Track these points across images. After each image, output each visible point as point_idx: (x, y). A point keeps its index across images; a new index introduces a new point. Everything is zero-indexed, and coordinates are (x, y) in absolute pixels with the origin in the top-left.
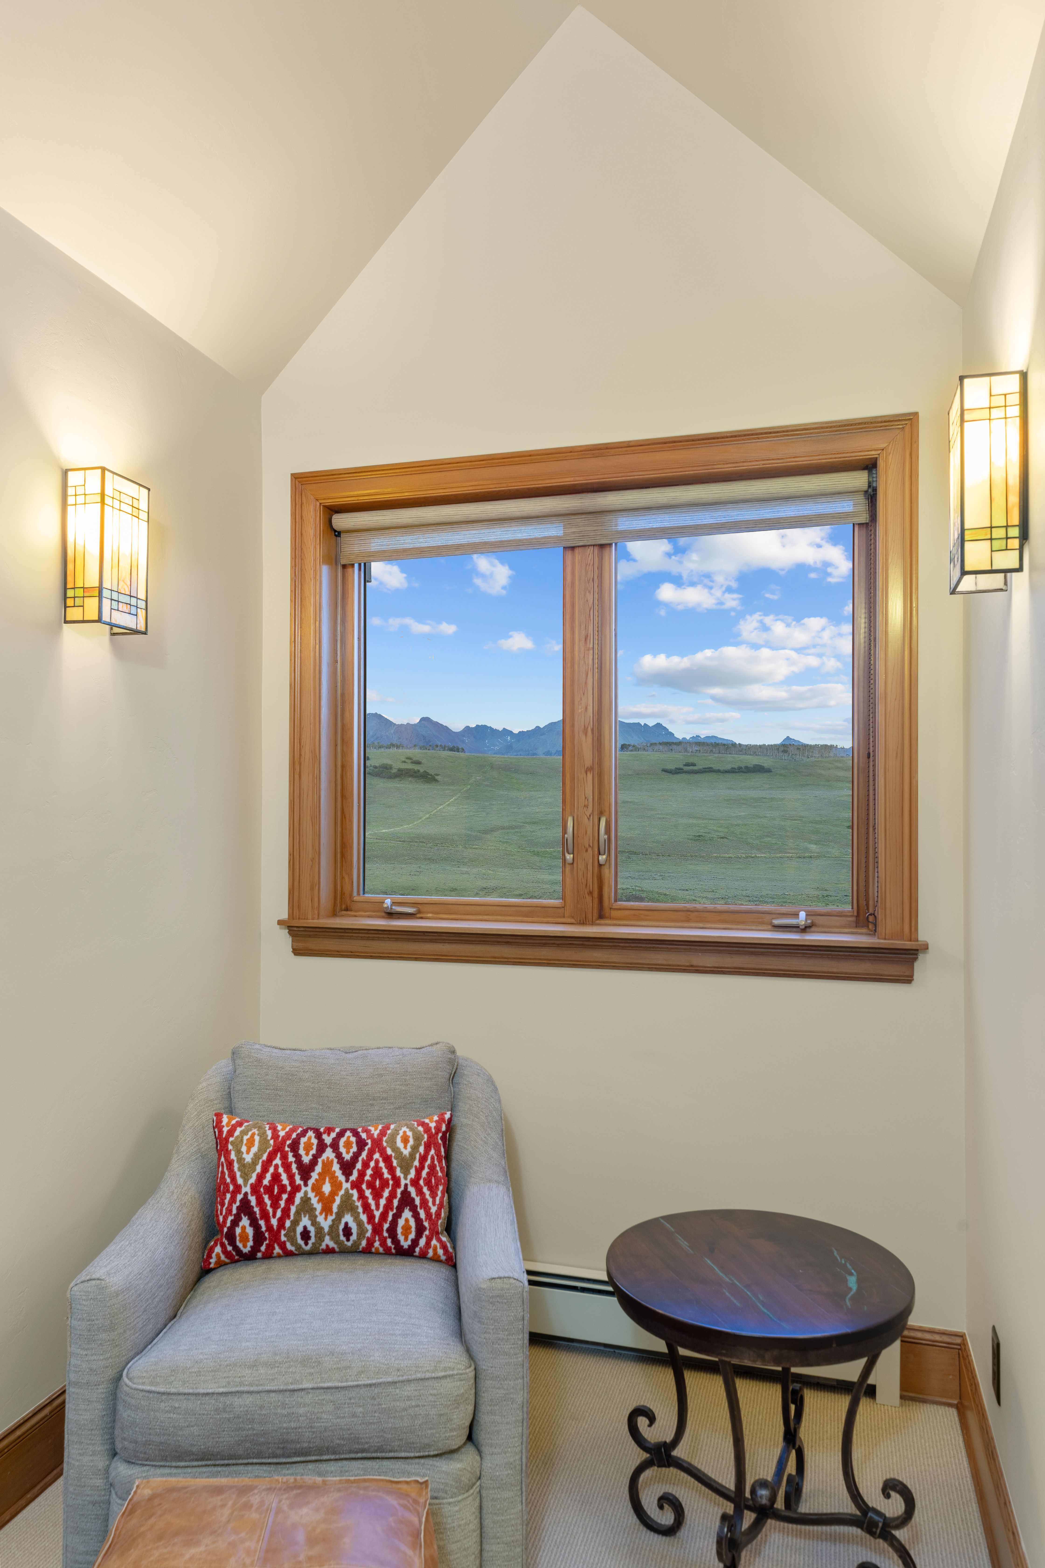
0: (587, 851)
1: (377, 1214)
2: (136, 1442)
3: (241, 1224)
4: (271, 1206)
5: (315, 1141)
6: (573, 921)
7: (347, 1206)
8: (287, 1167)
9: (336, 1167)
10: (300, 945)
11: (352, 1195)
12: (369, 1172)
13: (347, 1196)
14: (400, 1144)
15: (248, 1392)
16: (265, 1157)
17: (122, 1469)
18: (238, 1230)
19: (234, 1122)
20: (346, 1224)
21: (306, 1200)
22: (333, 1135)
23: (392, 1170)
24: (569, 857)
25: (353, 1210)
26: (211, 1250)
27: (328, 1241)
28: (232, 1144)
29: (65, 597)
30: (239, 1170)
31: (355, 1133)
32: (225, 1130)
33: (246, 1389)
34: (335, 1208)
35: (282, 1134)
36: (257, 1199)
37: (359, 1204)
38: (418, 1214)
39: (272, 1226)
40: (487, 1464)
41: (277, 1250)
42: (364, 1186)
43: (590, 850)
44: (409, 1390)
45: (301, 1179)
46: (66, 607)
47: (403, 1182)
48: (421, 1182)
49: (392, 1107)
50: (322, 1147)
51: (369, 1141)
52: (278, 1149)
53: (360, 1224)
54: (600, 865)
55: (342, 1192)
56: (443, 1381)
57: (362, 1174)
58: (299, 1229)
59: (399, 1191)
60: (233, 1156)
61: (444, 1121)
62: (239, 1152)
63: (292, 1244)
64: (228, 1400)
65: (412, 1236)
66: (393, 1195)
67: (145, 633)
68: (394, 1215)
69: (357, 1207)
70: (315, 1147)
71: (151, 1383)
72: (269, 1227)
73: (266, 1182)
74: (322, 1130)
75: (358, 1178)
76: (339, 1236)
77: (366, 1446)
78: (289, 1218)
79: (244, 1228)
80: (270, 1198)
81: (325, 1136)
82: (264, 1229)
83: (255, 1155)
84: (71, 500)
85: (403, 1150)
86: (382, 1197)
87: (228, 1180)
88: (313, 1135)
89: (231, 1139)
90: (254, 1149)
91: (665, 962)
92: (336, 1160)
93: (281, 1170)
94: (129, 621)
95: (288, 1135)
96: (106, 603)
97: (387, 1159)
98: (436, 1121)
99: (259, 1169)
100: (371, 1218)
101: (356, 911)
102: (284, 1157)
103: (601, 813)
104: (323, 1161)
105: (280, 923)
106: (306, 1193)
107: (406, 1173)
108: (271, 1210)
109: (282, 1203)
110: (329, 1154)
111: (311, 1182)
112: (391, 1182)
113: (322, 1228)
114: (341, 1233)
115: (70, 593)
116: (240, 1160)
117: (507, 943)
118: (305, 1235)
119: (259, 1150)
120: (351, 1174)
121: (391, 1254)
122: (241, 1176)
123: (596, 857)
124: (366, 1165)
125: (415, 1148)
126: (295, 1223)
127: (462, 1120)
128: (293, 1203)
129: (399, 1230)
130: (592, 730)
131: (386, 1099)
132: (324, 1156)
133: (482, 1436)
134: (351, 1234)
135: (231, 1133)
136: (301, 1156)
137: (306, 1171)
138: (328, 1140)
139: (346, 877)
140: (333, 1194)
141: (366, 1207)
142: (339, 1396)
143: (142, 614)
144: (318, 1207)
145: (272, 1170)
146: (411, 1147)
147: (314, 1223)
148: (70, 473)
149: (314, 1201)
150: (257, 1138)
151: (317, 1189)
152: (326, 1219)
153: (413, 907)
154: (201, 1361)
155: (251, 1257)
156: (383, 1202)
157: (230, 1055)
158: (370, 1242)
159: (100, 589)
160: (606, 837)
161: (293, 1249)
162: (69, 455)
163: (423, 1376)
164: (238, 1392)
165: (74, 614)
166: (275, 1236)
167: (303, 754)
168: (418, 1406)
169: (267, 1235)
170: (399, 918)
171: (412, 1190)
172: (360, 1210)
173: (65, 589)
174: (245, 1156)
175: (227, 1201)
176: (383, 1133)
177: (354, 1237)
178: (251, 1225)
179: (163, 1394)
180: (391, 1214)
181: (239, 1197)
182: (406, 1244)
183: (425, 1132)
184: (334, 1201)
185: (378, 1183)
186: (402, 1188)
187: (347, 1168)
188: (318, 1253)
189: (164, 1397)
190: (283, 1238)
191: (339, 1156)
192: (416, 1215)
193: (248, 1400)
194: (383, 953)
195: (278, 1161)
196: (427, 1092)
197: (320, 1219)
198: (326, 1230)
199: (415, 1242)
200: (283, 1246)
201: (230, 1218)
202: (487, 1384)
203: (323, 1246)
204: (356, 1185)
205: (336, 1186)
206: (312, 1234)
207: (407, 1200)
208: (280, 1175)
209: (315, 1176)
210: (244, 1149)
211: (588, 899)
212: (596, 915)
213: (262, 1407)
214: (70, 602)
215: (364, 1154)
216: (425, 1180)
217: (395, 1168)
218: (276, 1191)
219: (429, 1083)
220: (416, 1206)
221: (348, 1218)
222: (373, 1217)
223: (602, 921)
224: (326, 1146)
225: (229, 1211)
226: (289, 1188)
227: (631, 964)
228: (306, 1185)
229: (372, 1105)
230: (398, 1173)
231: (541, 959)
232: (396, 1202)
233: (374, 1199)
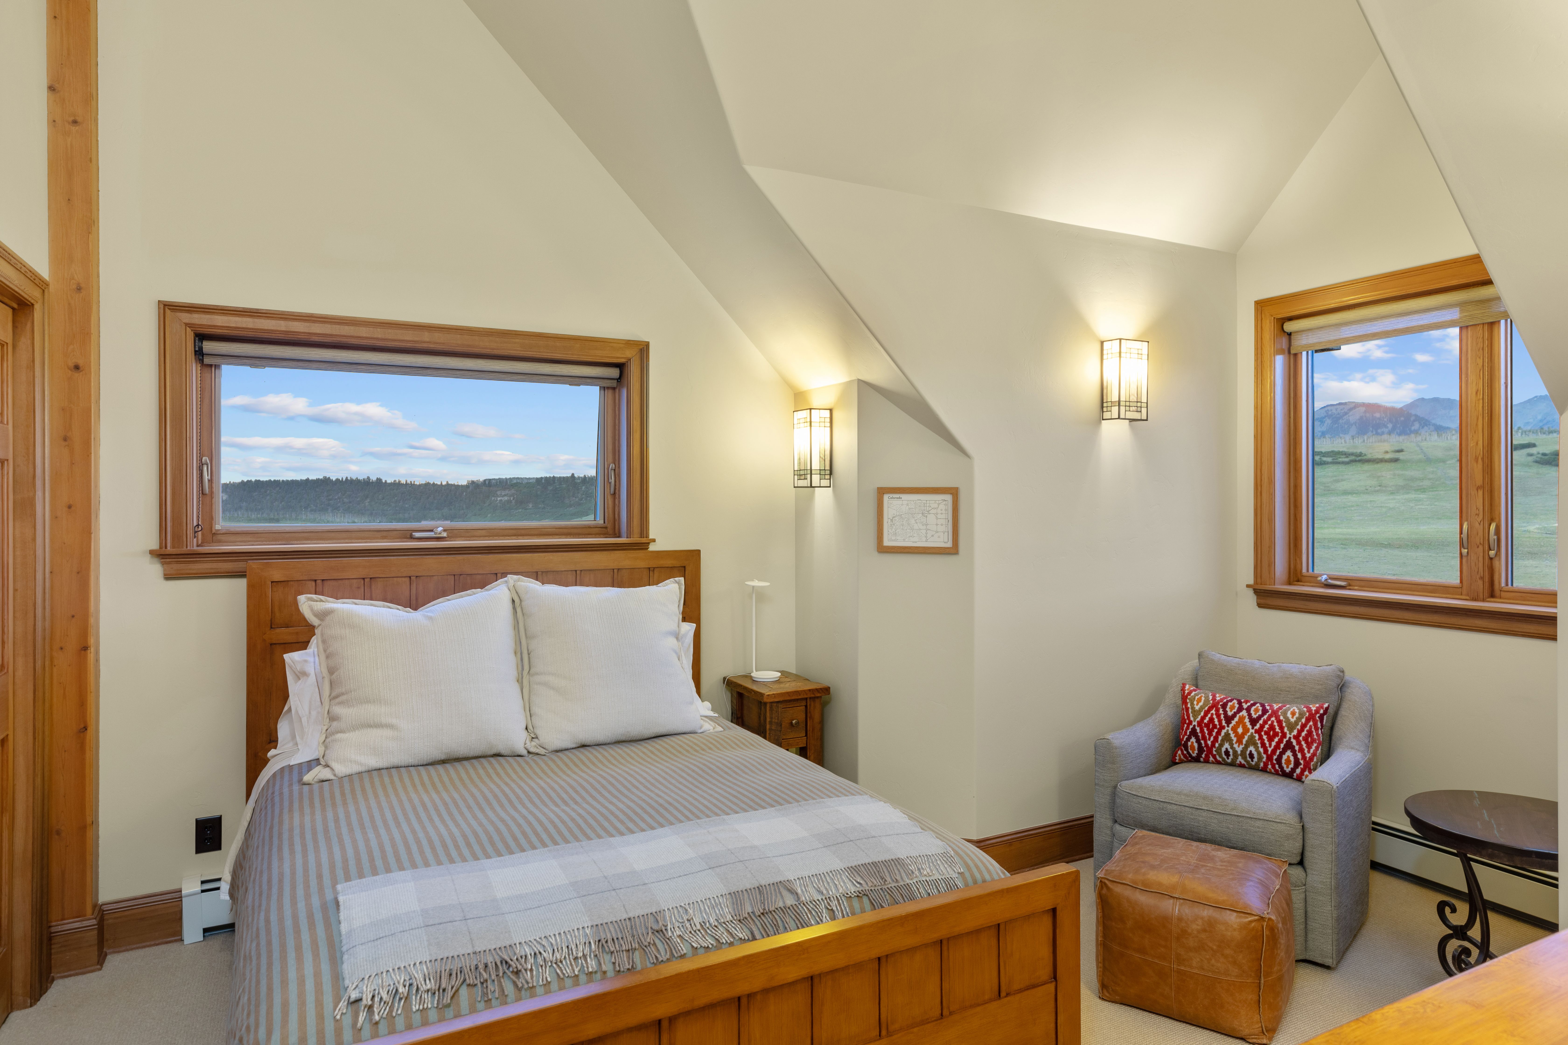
0: (1478, 547)
1: (1270, 750)
2: (1123, 814)
3: (1191, 740)
4: (1208, 734)
5: (1237, 706)
6: (1468, 598)
7: (1251, 741)
8: (1218, 716)
9: (1247, 720)
10: (1262, 601)
11: (1255, 737)
12: (1267, 726)
13: (1252, 737)
14: (1289, 715)
15: (1175, 804)
16: (1206, 708)
17: (1117, 827)
18: (1189, 744)
19: (1192, 689)
20: (1251, 751)
21: (1227, 734)
22: (1249, 704)
23: (1281, 728)
24: (1465, 551)
25: (1255, 745)
26: (1177, 753)
27: (1240, 759)
28: (1189, 699)
29: (1102, 407)
30: (1192, 712)
31: (1263, 705)
32: (1186, 692)
33: (1173, 802)
34: (1244, 741)
35: (1218, 699)
36: (1200, 729)
37: (1259, 742)
38: (1297, 755)
39: (1208, 745)
40: (1309, 878)
41: (1211, 759)
42: (1263, 733)
43: (1481, 547)
44: (1259, 823)
45: (1226, 723)
46: (1103, 412)
47: (1288, 736)
48: (1301, 738)
49: (1293, 697)
50: (1240, 709)
51: (1270, 711)
52: (1214, 705)
53: (1259, 753)
54: (1491, 559)
55: (1249, 734)
56: (1279, 824)
57: (1262, 726)
58: (1223, 749)
59: (1285, 740)
60: (1189, 705)
61: (1323, 708)
62: (1192, 704)
63: (1220, 757)
64: (1165, 805)
65: (1292, 766)
66: (1280, 741)
67: (1147, 420)
68: (1280, 752)
69: (1258, 743)
70: (1236, 709)
71: (1130, 790)
72: (1206, 745)
73: (1206, 721)
74: (1243, 701)
75: (1259, 728)
76: (1246, 757)
77: (1235, 845)
78: (1218, 742)
79: (1192, 743)
80: (1207, 730)
81: (1244, 704)
82: (1203, 745)
83: (1201, 706)
84: (1105, 357)
85: (1290, 718)
86: (1273, 741)
87: (1186, 718)
88: (1236, 702)
89: (1189, 697)
90: (1201, 704)
91: (1536, 632)
92: (1247, 717)
93: (1214, 716)
94: (1137, 416)
95: (1222, 700)
96: (1123, 409)
97: (1280, 722)
98: (1317, 707)
99: (1202, 714)
100: (1266, 751)
101: (1304, 582)
102: (1217, 710)
103: (1492, 520)
104: (1240, 716)
105: (1248, 586)
106: (1228, 730)
107: (1291, 731)
108: (1207, 736)
109: (1214, 734)
110: (1244, 713)
111: (1231, 726)
112: (1280, 734)
113: (1237, 751)
114: (1248, 756)
115: (1105, 405)
116: (1193, 708)
117: (1407, 609)
118: (1227, 753)
119: (1204, 704)
120: (1256, 725)
121: (1279, 775)
122: (1193, 716)
123: (1487, 552)
124: (1265, 722)
125: (1299, 719)
126: (1221, 745)
127: (1343, 713)
128: (1220, 735)
129: (1283, 761)
130: (1483, 459)
131: (1289, 691)
132: (1241, 714)
133: (1307, 863)
134: (1254, 758)
135: (1189, 694)
136: (1227, 711)
137: (1229, 720)
138: (1245, 706)
139: (1298, 559)
140: (1244, 734)
141: (1263, 745)
142: (1221, 817)
143: (1144, 410)
144: (1235, 739)
145: (1209, 715)
146: (1296, 718)
147: (1232, 747)
148: (1104, 343)
149: (1232, 736)
150: (1203, 699)
151: (1234, 729)
152: (1239, 746)
153: (1345, 582)
154: (1154, 786)
155: (1197, 760)
156: (1274, 744)
157: (1197, 656)
158: (1266, 764)
159: (1119, 402)
160: (1496, 537)
161: (1220, 760)
162: (1103, 334)
163: (1267, 819)
164: (1169, 803)
165: (1107, 415)
166: (1210, 750)
167: (1263, 479)
168: (1263, 832)
169: (1205, 749)
170: (1334, 588)
171: (1294, 742)
172: (1259, 745)
173: (1102, 403)
174: (1195, 706)
175: (1185, 728)
176: (1280, 708)
177: (1256, 760)
178: (1196, 742)
179: (1135, 795)
180: (1278, 751)
181: (1191, 727)
182: (1288, 770)
183: (1307, 711)
184: (1244, 738)
185: (1271, 733)
186: (1287, 739)
187: (1253, 722)
188: (1235, 766)
189: (1135, 797)
190: (1214, 753)
191: (1250, 715)
192: (1295, 755)
193: (1175, 807)
194: (1317, 610)
195: (1213, 712)
196: (1318, 692)
197: (1236, 746)
198: (1239, 753)
199: (1293, 770)
200: (1214, 756)
201: (1186, 737)
202: (1309, 836)
203: (1238, 762)
204: (1258, 732)
205: (1246, 730)
206: (1231, 753)
207: (1289, 745)
208: (1214, 719)
209: (1234, 722)
210: (1195, 703)
211: (1480, 583)
212: (1486, 594)
213: (1181, 812)
214: (1105, 409)
215: (1265, 717)
216: (1303, 737)
217: (1284, 727)
218: (1211, 727)
219: (1320, 687)
220: (1296, 751)
221: (1252, 748)
222: (1268, 751)
223: (1492, 600)
224: (1243, 709)
225: (1186, 733)
226: (1218, 727)
227: (1507, 631)
228: (1228, 726)
229: (1280, 694)
230: (1286, 730)
231: (1433, 622)
232: (1282, 746)
233: (1268, 741)
